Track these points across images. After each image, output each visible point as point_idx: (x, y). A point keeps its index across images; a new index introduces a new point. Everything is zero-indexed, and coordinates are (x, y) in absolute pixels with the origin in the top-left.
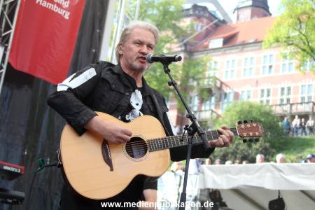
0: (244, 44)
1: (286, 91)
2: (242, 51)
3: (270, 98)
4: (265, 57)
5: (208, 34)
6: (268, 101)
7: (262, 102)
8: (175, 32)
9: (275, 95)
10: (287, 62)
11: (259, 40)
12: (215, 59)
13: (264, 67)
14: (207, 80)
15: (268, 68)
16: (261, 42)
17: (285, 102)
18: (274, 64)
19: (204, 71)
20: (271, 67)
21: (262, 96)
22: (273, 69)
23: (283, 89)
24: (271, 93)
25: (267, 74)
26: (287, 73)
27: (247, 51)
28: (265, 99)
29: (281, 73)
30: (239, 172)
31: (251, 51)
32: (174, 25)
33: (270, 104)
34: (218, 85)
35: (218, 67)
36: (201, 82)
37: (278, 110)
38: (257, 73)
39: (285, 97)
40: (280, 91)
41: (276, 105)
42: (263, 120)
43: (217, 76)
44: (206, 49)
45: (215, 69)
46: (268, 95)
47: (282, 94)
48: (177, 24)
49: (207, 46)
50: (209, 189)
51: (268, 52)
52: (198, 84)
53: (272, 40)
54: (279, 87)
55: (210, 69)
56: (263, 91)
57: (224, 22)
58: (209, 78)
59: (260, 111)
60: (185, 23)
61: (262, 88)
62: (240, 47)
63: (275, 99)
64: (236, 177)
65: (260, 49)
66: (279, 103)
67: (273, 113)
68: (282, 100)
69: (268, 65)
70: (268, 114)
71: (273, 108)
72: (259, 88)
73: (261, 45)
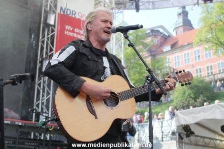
0: (182, 47)
1: (210, 68)
2: (182, 50)
3: (202, 73)
4: (195, 51)
5: (162, 44)
6: (201, 75)
7: (197, 76)
8: (143, 46)
9: (204, 71)
10: (208, 52)
11: (191, 42)
12: (168, 57)
13: (195, 57)
14: (165, 69)
15: (197, 57)
16: (192, 43)
17: (210, 74)
18: (200, 54)
19: (163, 64)
20: (199, 56)
21: (197, 73)
22: (201, 57)
23: (208, 67)
24: (202, 71)
25: (198, 61)
26: (208, 58)
27: (185, 50)
28: (199, 74)
29: (205, 59)
30: (199, 112)
31: (187, 49)
32: (143, 42)
33: (203, 76)
34: (172, 70)
35: (170, 61)
36: (162, 70)
37: (207, 79)
38: (192, 61)
39: (210, 72)
40: (206, 68)
41: (206, 77)
42: (200, 85)
43: (171, 66)
44: (162, 52)
45: (169, 62)
46: (200, 72)
47: (208, 70)
48: (144, 41)
49: (162, 51)
50: (182, 125)
51: (196, 49)
52: (161, 72)
53: (198, 41)
54: (206, 66)
55: (166, 63)
56: (197, 70)
57: (169, 36)
58: (167, 67)
59: (198, 81)
60: (149, 40)
61: (197, 68)
62: (181, 48)
63: (204, 74)
64: (198, 115)
65: (192, 48)
66: (207, 75)
67: (205, 81)
68: (208, 73)
69: (197, 55)
70: (202, 81)
71: (205, 78)
72: (195, 69)
73: (192, 45)
